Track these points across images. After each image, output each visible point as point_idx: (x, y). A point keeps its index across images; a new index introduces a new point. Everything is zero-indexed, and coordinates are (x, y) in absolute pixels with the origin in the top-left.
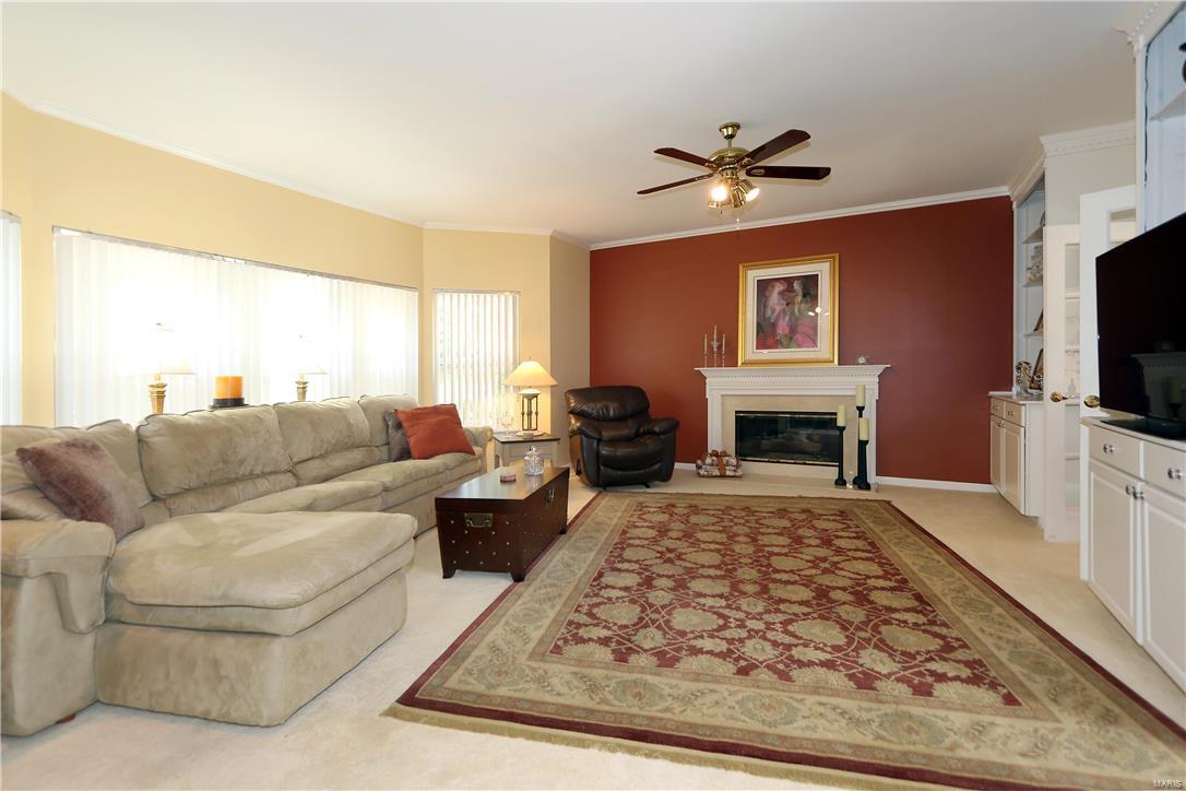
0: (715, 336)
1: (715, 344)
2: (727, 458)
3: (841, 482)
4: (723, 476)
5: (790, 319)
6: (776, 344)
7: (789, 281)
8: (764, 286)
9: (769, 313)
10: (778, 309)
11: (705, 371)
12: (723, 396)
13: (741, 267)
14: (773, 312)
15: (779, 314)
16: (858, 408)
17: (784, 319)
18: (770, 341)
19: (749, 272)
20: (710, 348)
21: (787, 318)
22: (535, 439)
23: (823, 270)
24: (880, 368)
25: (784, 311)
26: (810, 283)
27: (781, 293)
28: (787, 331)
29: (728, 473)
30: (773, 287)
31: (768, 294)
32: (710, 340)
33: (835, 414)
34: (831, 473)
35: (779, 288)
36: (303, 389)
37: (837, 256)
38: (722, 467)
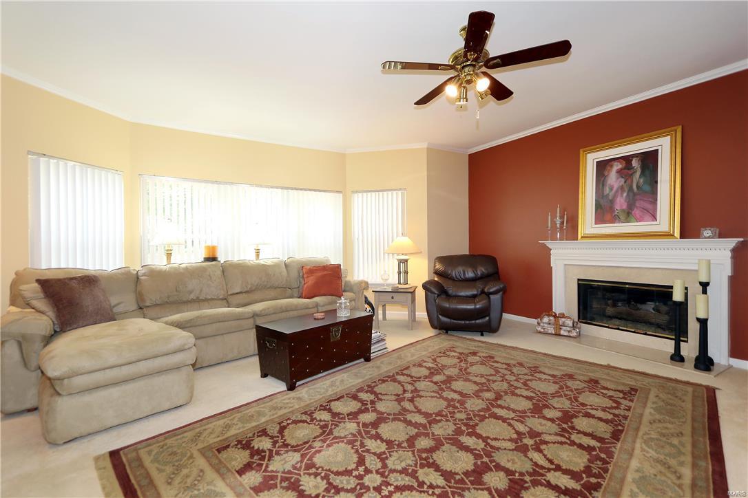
0: (558, 214)
1: (558, 221)
2: (563, 319)
3: (677, 357)
4: (558, 335)
5: (628, 194)
6: (614, 219)
7: (627, 159)
8: (602, 166)
9: (607, 190)
10: (616, 186)
11: (549, 243)
12: (565, 265)
13: (581, 152)
14: (611, 189)
15: (617, 191)
16: (701, 284)
17: (622, 196)
18: (608, 217)
19: (589, 156)
20: (554, 223)
21: (625, 194)
22: (399, 291)
23: (664, 145)
24: (732, 242)
25: (622, 188)
26: (650, 159)
27: (619, 172)
28: (625, 207)
29: (562, 332)
30: (612, 166)
31: (606, 174)
32: (554, 216)
33: (671, 287)
34: (668, 346)
35: (617, 166)
36: (258, 253)
37: (679, 129)
38: (558, 327)
